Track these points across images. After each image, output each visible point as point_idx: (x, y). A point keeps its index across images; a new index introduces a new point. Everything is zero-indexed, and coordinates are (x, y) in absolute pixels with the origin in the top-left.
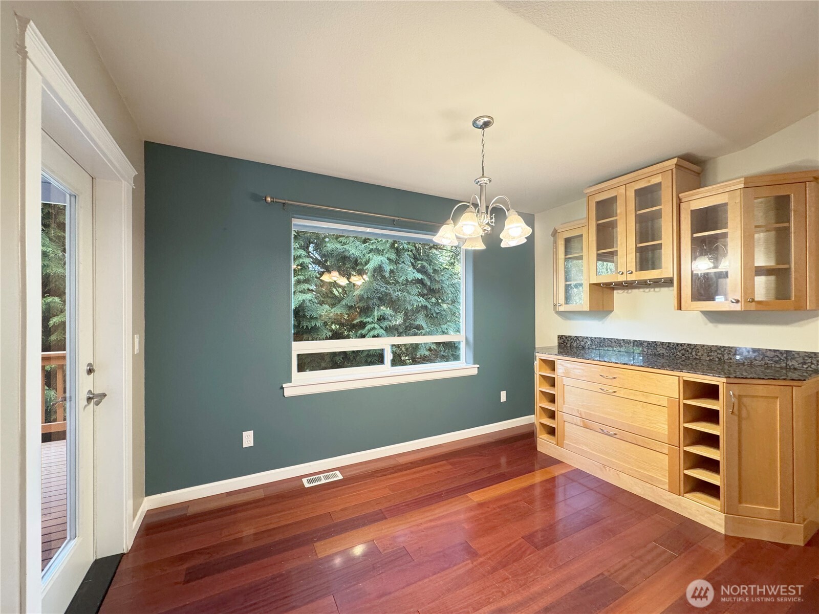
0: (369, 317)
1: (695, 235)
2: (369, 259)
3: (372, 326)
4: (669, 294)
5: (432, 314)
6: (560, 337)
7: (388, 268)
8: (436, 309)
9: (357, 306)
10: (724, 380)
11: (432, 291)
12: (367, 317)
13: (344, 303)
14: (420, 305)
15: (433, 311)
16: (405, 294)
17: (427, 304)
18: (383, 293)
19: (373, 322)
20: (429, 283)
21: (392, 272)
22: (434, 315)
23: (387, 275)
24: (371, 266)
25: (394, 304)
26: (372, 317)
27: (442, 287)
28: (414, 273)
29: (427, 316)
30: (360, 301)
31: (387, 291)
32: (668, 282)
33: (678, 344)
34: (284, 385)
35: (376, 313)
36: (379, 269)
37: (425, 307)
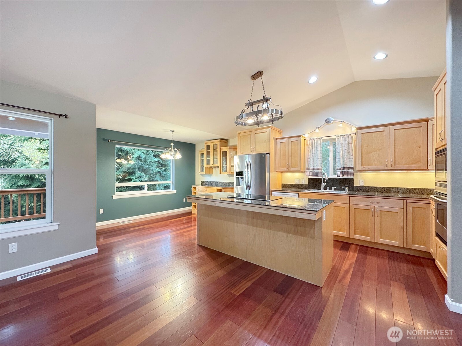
0: (134, 176)
1: (223, 157)
2: (134, 152)
3: (135, 180)
4: (218, 170)
5: (163, 175)
6: (201, 182)
7: (143, 156)
8: (164, 173)
9: (128, 171)
10: (222, 188)
11: (162, 165)
12: (132, 176)
13: (121, 170)
14: (157, 171)
15: (163, 174)
16: (150, 166)
17: (160, 171)
18: (140, 166)
19: (135, 179)
20: (161, 162)
21: (145, 158)
22: (164, 176)
23: (143, 159)
24: (135, 156)
25: (144, 171)
26: (135, 176)
27: (168, 163)
28: (154, 159)
29: (160, 176)
30: (129, 169)
31: (142, 165)
32: (217, 167)
33: (217, 182)
34: (113, 195)
35: (137, 175)
36: (139, 157)
37: (160, 172)
